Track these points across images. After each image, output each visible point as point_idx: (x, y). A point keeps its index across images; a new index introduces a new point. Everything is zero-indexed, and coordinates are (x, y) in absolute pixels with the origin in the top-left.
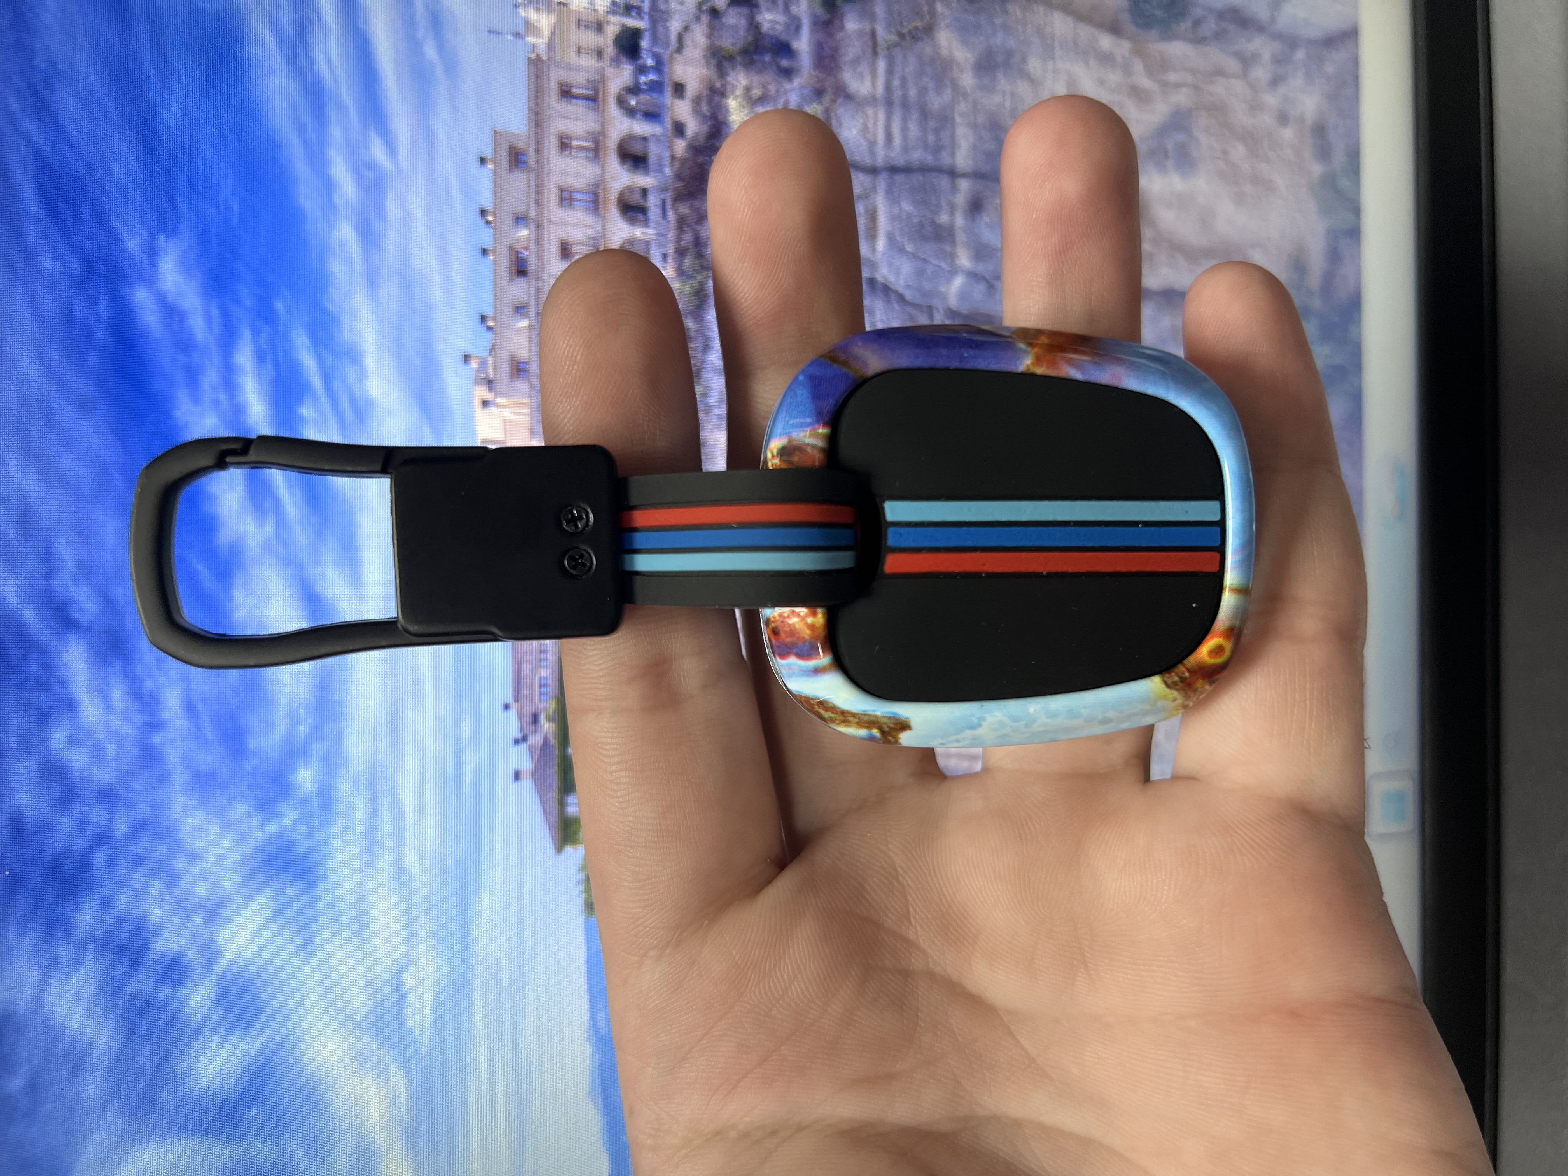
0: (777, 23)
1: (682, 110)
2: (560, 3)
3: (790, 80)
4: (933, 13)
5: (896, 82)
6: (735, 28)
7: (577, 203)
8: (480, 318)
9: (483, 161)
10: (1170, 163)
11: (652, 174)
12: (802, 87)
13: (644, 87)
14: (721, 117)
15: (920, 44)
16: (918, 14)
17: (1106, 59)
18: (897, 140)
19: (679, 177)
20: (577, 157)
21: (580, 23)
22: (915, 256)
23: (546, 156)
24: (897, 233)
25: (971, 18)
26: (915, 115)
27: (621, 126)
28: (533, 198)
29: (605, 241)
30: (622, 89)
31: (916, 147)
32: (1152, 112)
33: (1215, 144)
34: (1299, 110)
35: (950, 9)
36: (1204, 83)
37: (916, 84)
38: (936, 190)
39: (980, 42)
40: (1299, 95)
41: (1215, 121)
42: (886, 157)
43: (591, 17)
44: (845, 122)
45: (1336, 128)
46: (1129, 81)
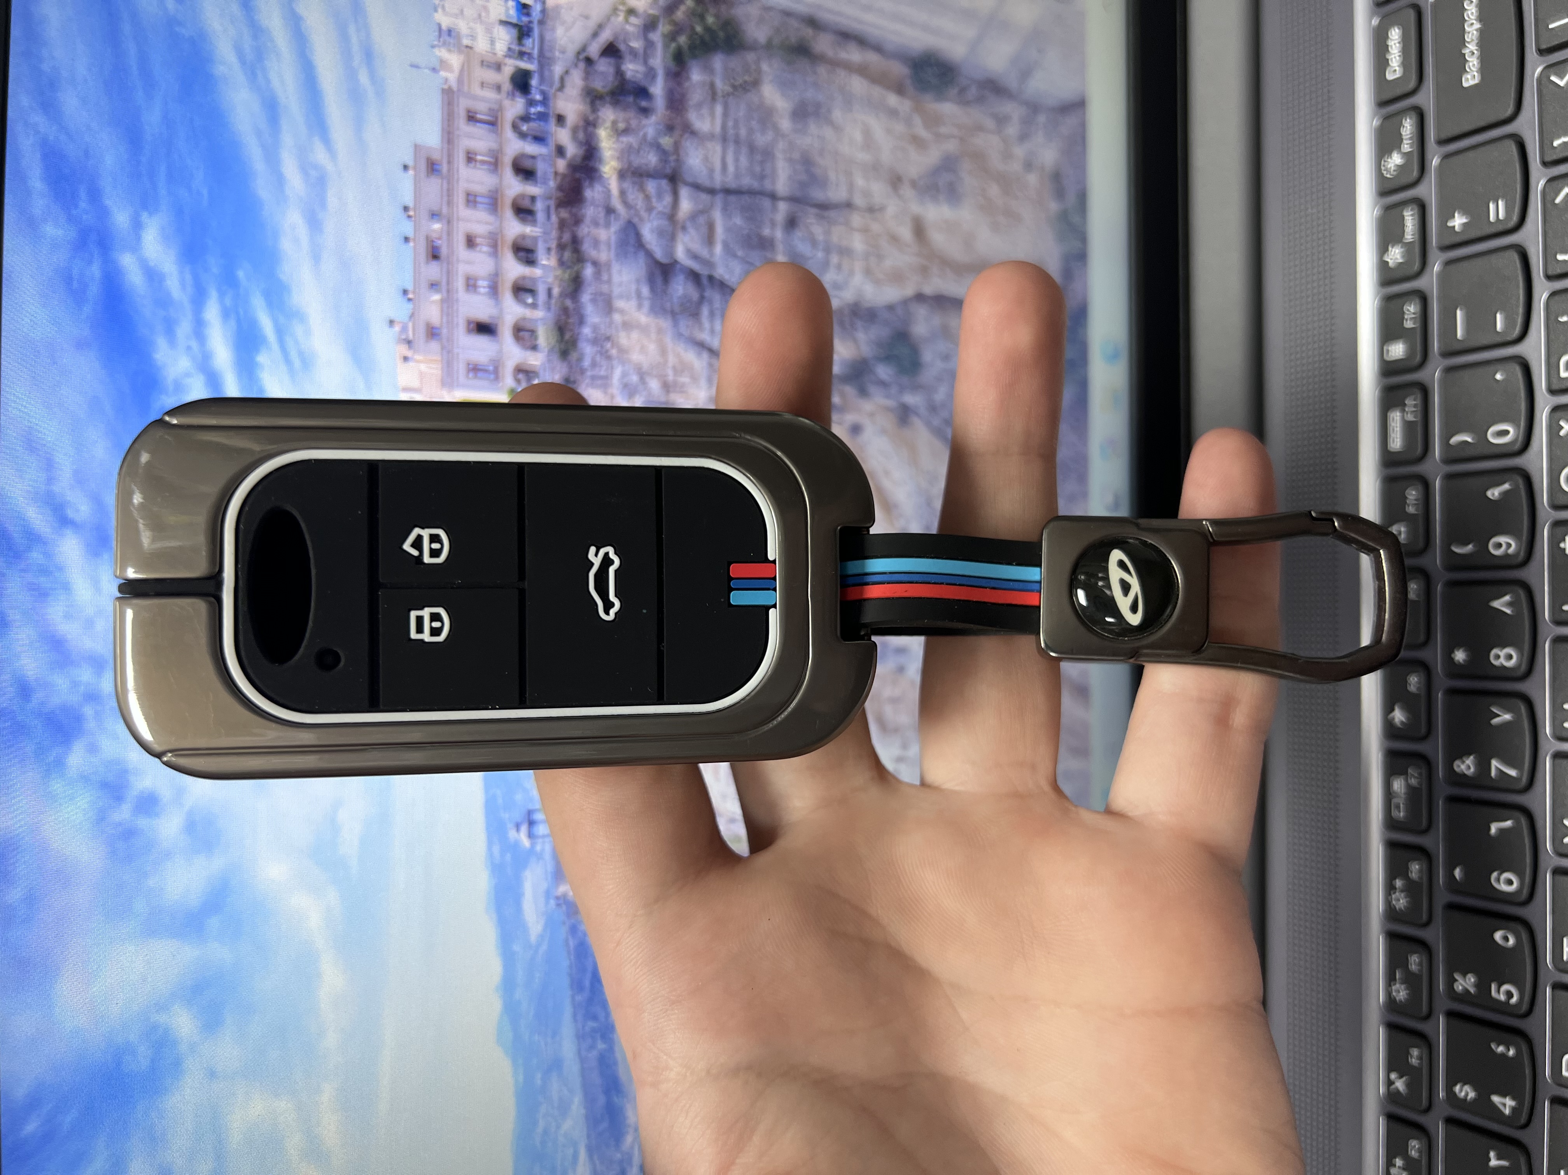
0: (637, 72)
1: (563, 136)
2: (467, 47)
3: (647, 117)
4: (759, 71)
5: (730, 124)
6: (605, 74)
7: (480, 205)
8: (401, 293)
9: (406, 167)
10: (942, 197)
11: (539, 185)
12: (658, 124)
13: (532, 116)
14: (593, 144)
15: (749, 94)
16: (749, 71)
17: (893, 113)
18: (731, 168)
19: (560, 188)
20: (479, 169)
21: (483, 63)
22: (745, 261)
23: (456, 166)
24: (728, 240)
25: (789, 76)
26: (744, 150)
27: (515, 146)
28: (445, 199)
29: (502, 236)
30: (517, 118)
31: (745, 175)
32: (928, 156)
33: (977, 184)
34: (1040, 160)
35: (774, 68)
36: (968, 136)
37: (746, 126)
38: (761, 209)
39: (796, 95)
40: (1040, 149)
41: (976, 166)
42: (722, 181)
43: (492, 59)
44: (691, 151)
45: (1069, 176)
46: (910, 132)
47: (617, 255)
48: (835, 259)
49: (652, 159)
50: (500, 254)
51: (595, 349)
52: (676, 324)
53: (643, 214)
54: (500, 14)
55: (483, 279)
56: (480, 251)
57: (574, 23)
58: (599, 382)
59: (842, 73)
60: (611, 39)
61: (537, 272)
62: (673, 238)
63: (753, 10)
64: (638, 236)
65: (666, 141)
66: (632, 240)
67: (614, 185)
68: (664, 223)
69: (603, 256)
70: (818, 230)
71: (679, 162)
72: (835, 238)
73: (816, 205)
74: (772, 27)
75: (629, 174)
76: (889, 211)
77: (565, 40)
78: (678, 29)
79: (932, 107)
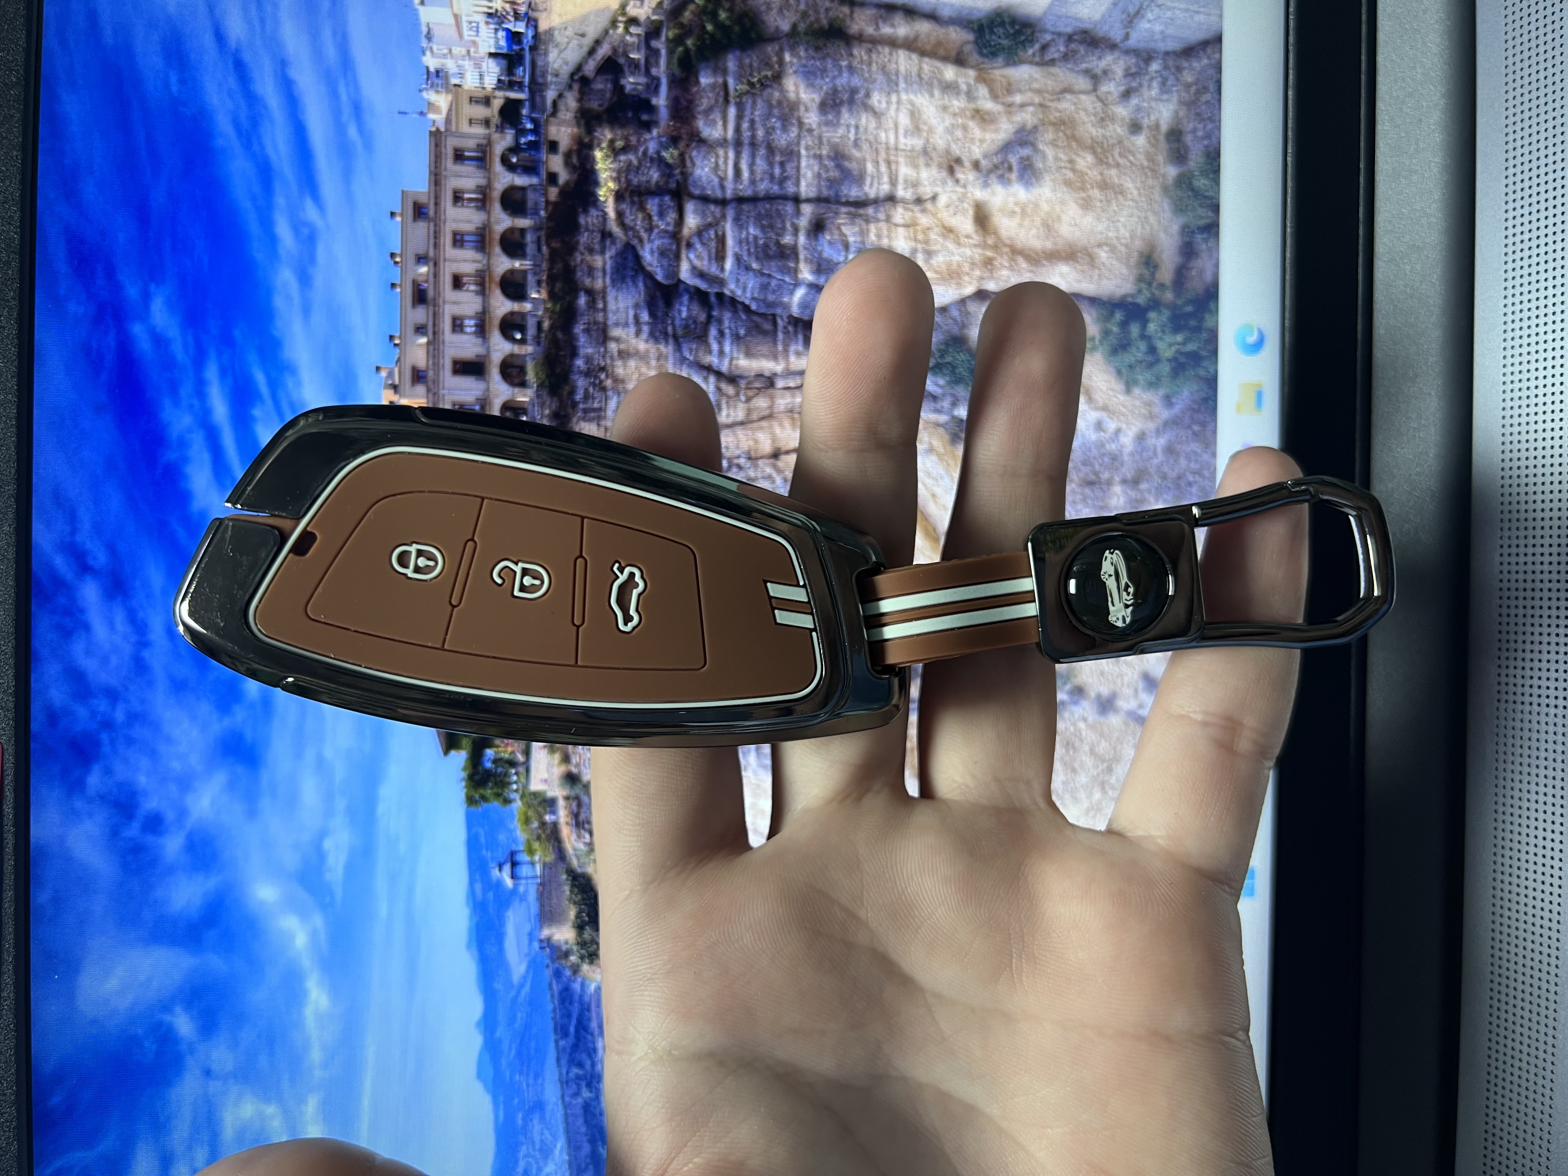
0: (638, 84)
1: (556, 163)
2: (456, 85)
3: (649, 130)
4: (781, 62)
5: (745, 125)
6: (602, 91)
7: (467, 244)
8: (389, 338)
9: (393, 214)
10: (1014, 176)
11: (529, 217)
12: (659, 136)
13: (524, 147)
14: (588, 166)
15: (769, 90)
16: (768, 65)
17: (949, 88)
18: (746, 174)
19: (550, 218)
20: (467, 207)
21: (471, 100)
22: (759, 273)
23: (443, 208)
24: (741, 253)
25: (818, 63)
26: (762, 151)
27: (504, 179)
28: (432, 241)
29: (490, 273)
30: (505, 150)
31: (762, 180)
32: (996, 131)
33: (1062, 156)
34: (1153, 118)
35: (800, 57)
36: (1052, 101)
37: (764, 125)
38: (780, 215)
39: (826, 85)
40: (1153, 104)
41: (1061, 134)
42: (735, 189)
43: (481, 94)
44: (698, 162)
45: (1194, 131)
46: (972, 106)
47: (614, 282)
49: (655, 175)
50: (487, 291)
51: (588, 380)
52: (678, 347)
53: (644, 235)
54: (490, 47)
55: (470, 318)
56: (467, 291)
57: (568, 43)
58: (592, 415)
59: (887, 50)
60: (610, 53)
61: (528, 306)
62: (677, 257)
64: (638, 258)
65: (669, 155)
66: (631, 264)
67: (611, 210)
68: (666, 241)
69: (599, 284)
70: (851, 233)
71: (685, 175)
72: (872, 237)
73: (848, 204)
74: (797, 11)
75: (627, 195)
76: (943, 200)
77: (560, 61)
78: (685, 31)
79: (1002, 73)
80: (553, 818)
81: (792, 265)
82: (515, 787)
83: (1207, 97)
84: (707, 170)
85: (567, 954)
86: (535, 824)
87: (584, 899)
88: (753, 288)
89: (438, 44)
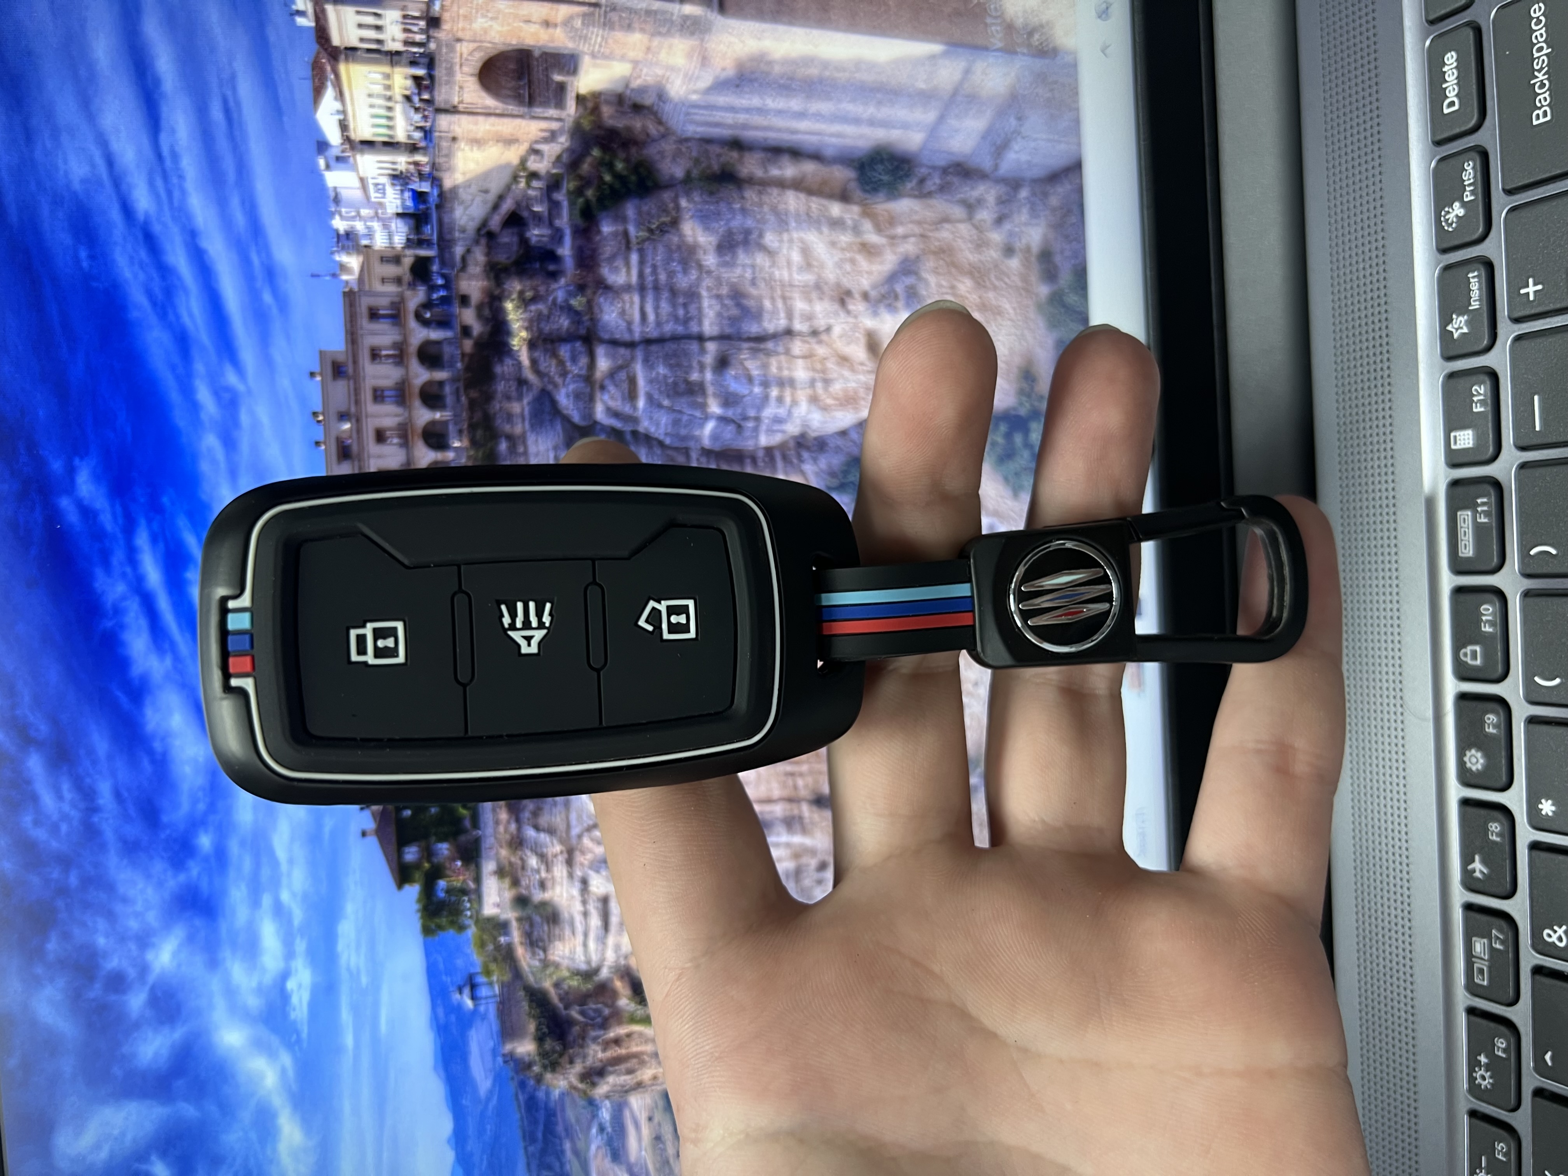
0: (543, 236)
1: (468, 316)
2: (366, 246)
3: (556, 280)
4: (678, 208)
5: (648, 270)
6: (508, 244)
7: (388, 399)
9: (312, 375)
10: (900, 304)
11: (446, 369)
12: (568, 285)
13: (436, 302)
14: (500, 318)
15: (667, 237)
16: (666, 211)
17: (836, 224)
18: (651, 317)
19: (467, 369)
20: (385, 363)
21: (382, 259)
22: (671, 410)
23: (361, 366)
24: (652, 392)
25: (712, 208)
26: (665, 295)
27: (419, 335)
28: (353, 398)
29: (412, 426)
30: (418, 307)
31: (667, 322)
32: (882, 263)
33: (944, 283)
34: (1024, 241)
35: (695, 202)
36: (931, 231)
37: (665, 269)
38: (686, 354)
39: (721, 227)
40: (1024, 229)
41: (941, 262)
42: (642, 332)
43: (390, 254)
44: (606, 307)
45: (1062, 252)
46: (859, 240)
47: (532, 426)
48: (774, 392)
49: (564, 323)
50: (410, 443)
53: (558, 380)
54: (397, 207)
56: (391, 444)
57: (473, 200)
59: (775, 191)
60: (513, 208)
61: (449, 455)
62: (591, 399)
63: (668, 146)
64: (554, 403)
65: (577, 302)
66: (547, 409)
67: (524, 357)
68: (582, 385)
69: (518, 429)
70: (753, 366)
71: (594, 320)
72: (774, 370)
73: (749, 339)
74: (690, 159)
75: (540, 342)
76: (837, 330)
77: (465, 218)
78: (585, 183)
79: (885, 207)
80: (507, 938)
81: (700, 400)
82: (469, 913)
83: (1073, 219)
84: (614, 315)
85: (529, 1065)
86: (490, 947)
87: (542, 1012)
88: (666, 425)
89: (345, 207)
